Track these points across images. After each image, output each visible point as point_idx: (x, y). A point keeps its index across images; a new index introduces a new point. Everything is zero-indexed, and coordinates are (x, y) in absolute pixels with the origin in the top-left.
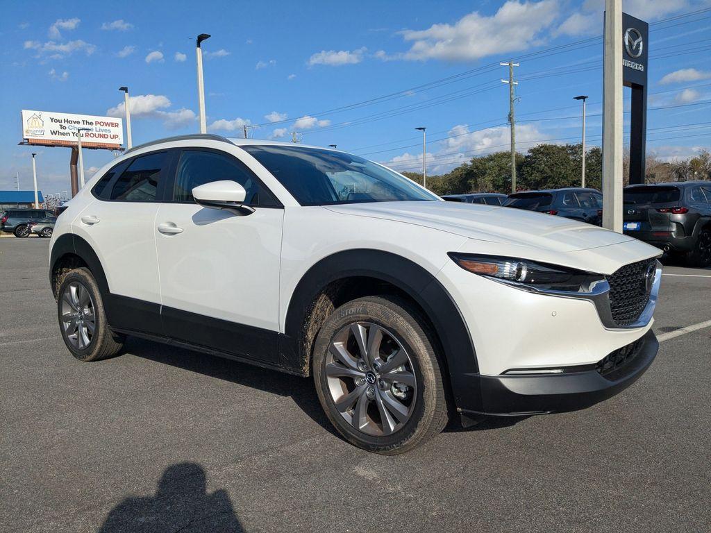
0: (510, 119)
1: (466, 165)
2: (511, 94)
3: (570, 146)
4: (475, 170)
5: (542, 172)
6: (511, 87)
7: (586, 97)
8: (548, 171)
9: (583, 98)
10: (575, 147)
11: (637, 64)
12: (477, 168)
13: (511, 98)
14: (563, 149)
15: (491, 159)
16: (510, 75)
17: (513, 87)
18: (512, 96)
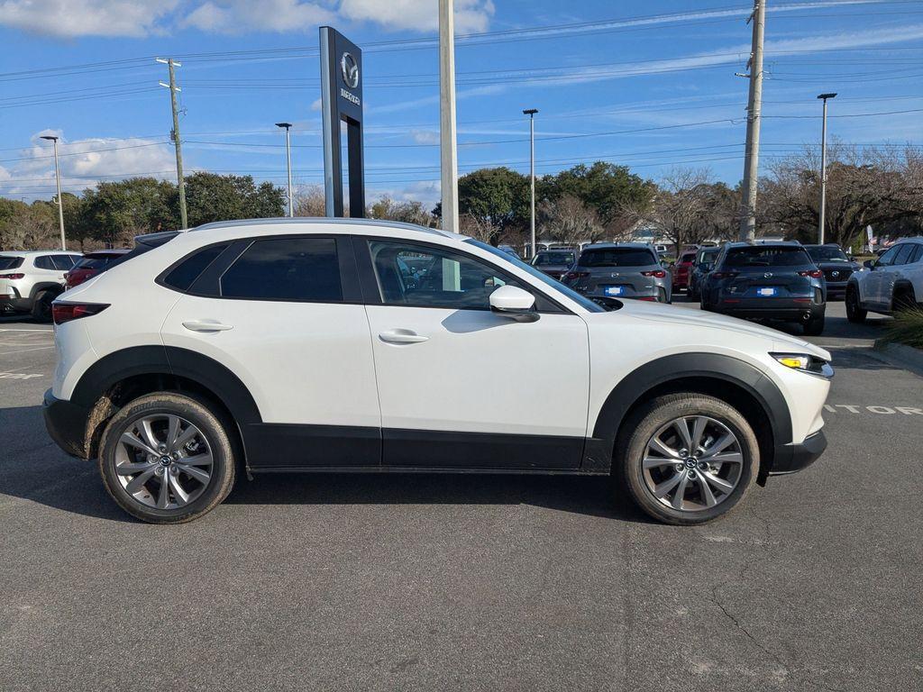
0: (174, 136)
1: (89, 191)
2: (173, 104)
3: (234, 178)
4: (107, 201)
5: (203, 209)
6: (172, 94)
7: (291, 125)
8: (211, 207)
9: (287, 126)
10: (242, 180)
11: (353, 96)
12: (111, 197)
13: (174, 109)
14: (227, 180)
15: (129, 185)
16: (171, 78)
17: (175, 95)
18: (175, 106)
